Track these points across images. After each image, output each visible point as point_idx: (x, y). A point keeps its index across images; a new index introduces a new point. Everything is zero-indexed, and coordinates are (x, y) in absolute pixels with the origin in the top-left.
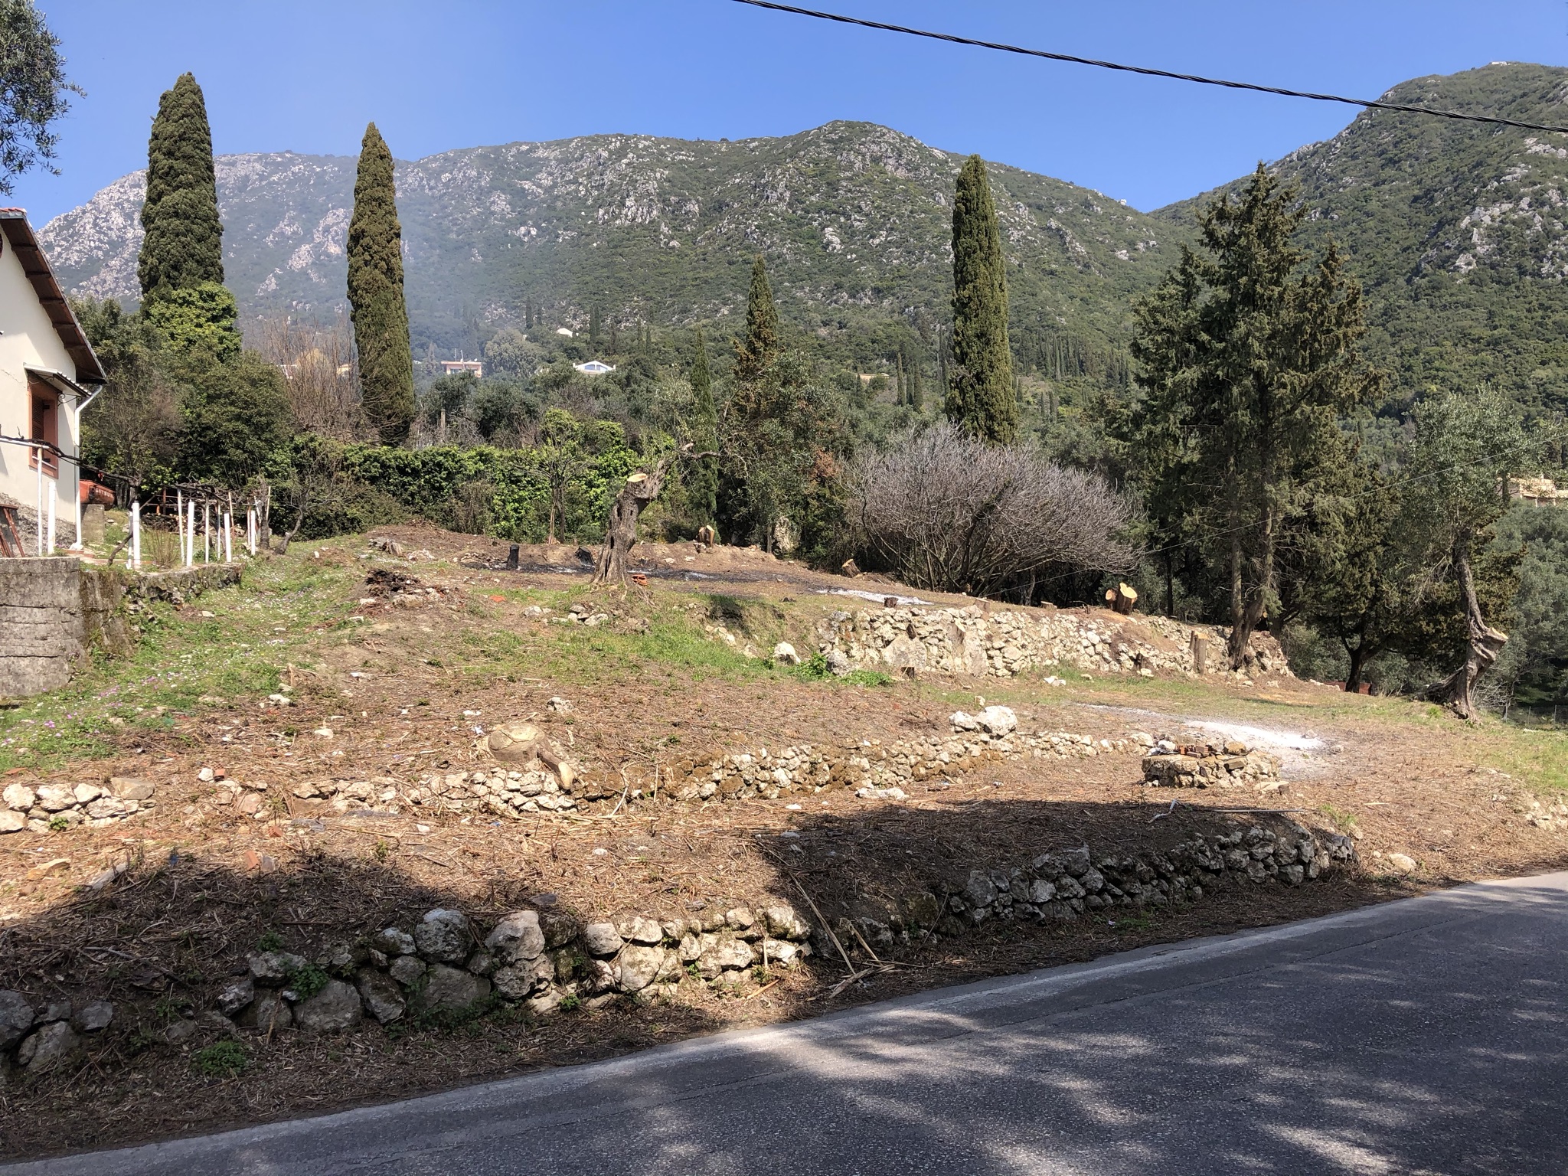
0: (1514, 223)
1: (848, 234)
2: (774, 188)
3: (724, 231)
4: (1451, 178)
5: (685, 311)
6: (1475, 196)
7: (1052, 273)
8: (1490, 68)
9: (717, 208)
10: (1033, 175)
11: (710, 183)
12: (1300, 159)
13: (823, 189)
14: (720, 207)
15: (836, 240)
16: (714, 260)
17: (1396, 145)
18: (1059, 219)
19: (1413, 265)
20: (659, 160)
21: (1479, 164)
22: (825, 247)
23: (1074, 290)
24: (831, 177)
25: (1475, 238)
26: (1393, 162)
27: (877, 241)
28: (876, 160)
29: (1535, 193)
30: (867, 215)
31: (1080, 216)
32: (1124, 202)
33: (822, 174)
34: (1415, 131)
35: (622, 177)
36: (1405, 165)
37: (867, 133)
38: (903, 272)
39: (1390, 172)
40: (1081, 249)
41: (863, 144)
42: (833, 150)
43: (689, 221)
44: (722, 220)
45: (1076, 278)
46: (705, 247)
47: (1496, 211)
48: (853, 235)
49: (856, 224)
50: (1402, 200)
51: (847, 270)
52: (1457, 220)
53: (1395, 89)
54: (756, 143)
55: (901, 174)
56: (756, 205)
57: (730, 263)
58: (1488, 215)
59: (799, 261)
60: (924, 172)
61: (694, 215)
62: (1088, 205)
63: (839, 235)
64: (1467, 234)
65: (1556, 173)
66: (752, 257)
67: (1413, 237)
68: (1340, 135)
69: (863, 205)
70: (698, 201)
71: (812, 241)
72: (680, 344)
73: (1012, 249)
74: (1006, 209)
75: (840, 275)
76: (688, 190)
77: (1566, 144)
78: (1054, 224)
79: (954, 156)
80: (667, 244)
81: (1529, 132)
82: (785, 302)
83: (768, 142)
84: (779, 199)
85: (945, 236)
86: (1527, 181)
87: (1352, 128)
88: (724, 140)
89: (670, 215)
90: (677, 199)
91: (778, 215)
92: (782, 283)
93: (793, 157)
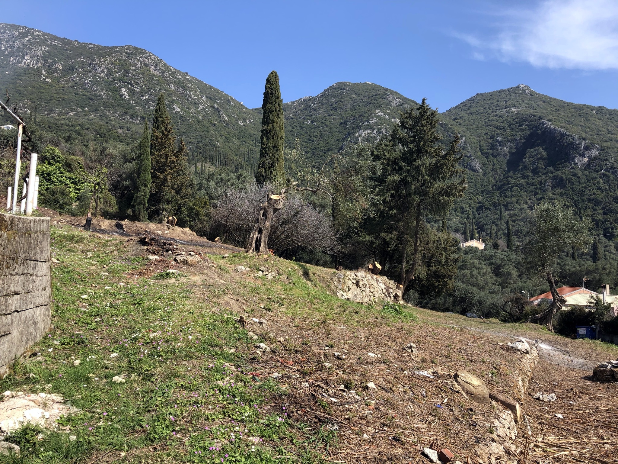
0: (371, 137)
1: (132, 92)
2: (100, 67)
3: (74, 80)
4: (352, 118)
5: (51, 110)
6: (361, 126)
7: (214, 125)
8: (366, 83)
10: (209, 85)
11: (68, 58)
12: (304, 101)
13: (122, 72)
14: (72, 69)
15: (126, 94)
16: (67, 91)
17: (336, 103)
18: (218, 105)
19: (340, 146)
20: (44, 42)
21: (361, 116)
22: (121, 96)
23: (223, 134)
24: (126, 68)
25: (360, 140)
26: (334, 109)
27: (144, 98)
28: (146, 65)
29: (378, 129)
30: (141, 87)
31: (226, 105)
32: (242, 103)
33: (122, 65)
34: (342, 100)
35: (24, 45)
36: (339, 110)
37: (143, 54)
39: (333, 112)
40: (226, 118)
41: (141, 57)
42: (128, 57)
43: (57, 72)
44: (73, 75)
45: (223, 128)
46: (64, 85)
47: (366, 132)
48: (134, 93)
49: (136, 89)
50: (337, 122)
51: (131, 107)
52: (354, 133)
53: (337, 84)
54: (92, 46)
55: (157, 73)
56: (90, 72)
57: (76, 94)
58: (364, 133)
59: (109, 99)
60: (166, 74)
61: (59, 70)
62: (229, 102)
63: (128, 92)
64: (357, 139)
65: (385, 123)
66: (86, 93)
67: (340, 136)
68: (318, 96)
69: (139, 82)
70: (62, 64)
71: (115, 92)
72: (51, 125)
73: (199, 112)
74: (198, 96)
75: (127, 109)
76: (57, 58)
77: (388, 114)
78: (216, 106)
79: (178, 71)
80: (44, 79)
81: (377, 108)
82: (100, 115)
83: (97, 46)
84: (102, 72)
85: (173, 102)
86: (376, 124)
87: (323, 94)
88: (76, 41)
89: (47, 67)
90: (51, 61)
91: (101, 79)
92: (100, 107)
93: (109, 56)
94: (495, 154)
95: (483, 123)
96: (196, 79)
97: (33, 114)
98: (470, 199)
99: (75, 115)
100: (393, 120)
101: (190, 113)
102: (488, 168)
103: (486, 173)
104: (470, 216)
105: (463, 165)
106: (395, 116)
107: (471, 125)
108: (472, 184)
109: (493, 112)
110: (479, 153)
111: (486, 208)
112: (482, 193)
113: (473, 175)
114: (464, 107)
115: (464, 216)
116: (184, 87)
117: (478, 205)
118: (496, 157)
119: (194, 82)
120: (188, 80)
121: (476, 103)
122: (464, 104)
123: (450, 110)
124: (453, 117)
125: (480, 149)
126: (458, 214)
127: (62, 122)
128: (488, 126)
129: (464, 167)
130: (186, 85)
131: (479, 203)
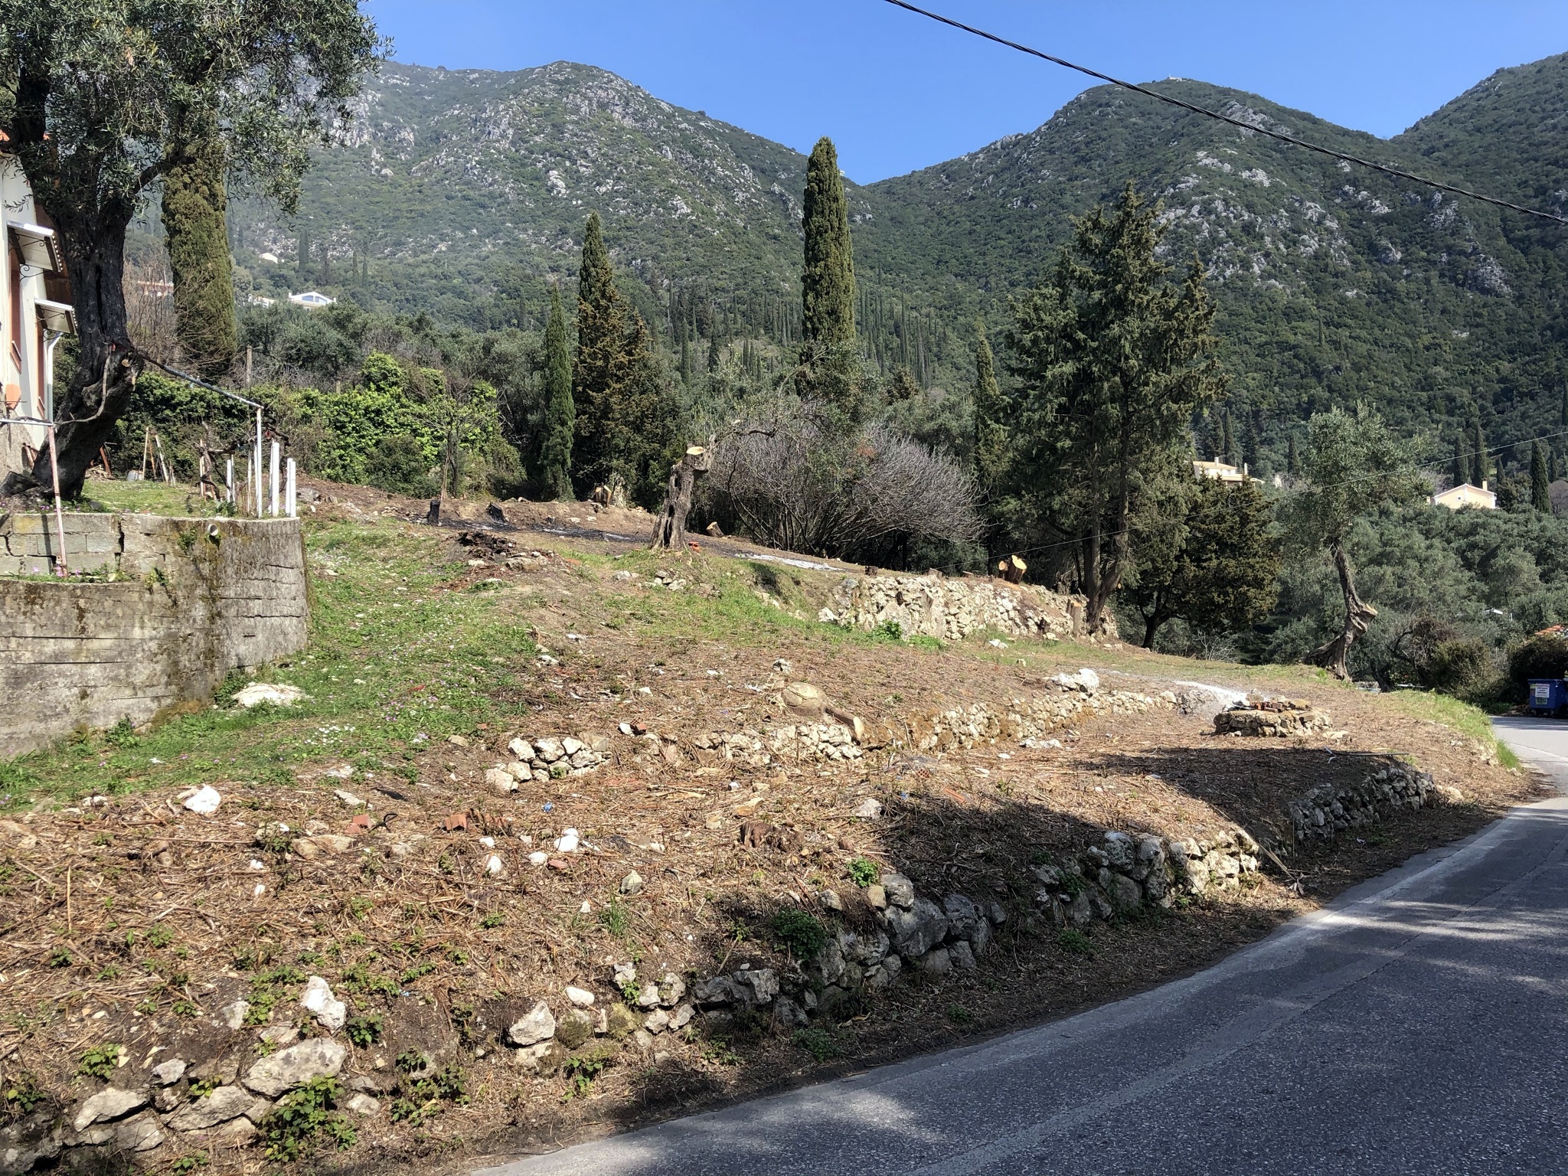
0: (1186, 227)
1: (574, 179)
2: (497, 124)
3: (441, 163)
5: (399, 244)
6: (1155, 200)
7: (775, 237)
8: (1168, 82)
9: (433, 139)
10: (757, 138)
11: (426, 112)
12: (1003, 148)
13: (548, 130)
14: (437, 138)
15: (561, 184)
16: (430, 193)
17: (1087, 144)
18: (781, 184)
21: (1157, 171)
22: (550, 191)
23: (796, 257)
24: (557, 120)
26: (1084, 160)
27: (603, 189)
28: (603, 106)
29: (1204, 202)
30: (593, 162)
31: (801, 183)
32: (843, 173)
33: (547, 114)
34: (1104, 134)
36: (1095, 164)
37: (594, 78)
38: (630, 223)
39: (1082, 169)
41: (590, 88)
42: (560, 91)
43: (403, 149)
44: (439, 152)
45: (798, 244)
46: (421, 178)
47: (1172, 215)
48: (579, 180)
49: (582, 169)
50: (1092, 196)
51: (572, 216)
53: (1087, 92)
54: (476, 75)
55: (628, 122)
56: (477, 139)
57: (448, 198)
58: (1166, 218)
59: (522, 202)
60: (653, 123)
61: (409, 143)
63: (564, 179)
65: (1222, 185)
66: (471, 193)
68: (1039, 130)
69: (589, 151)
70: (413, 130)
71: (536, 183)
72: (398, 279)
73: (737, 210)
74: (732, 170)
75: (565, 220)
76: (403, 116)
77: (1231, 160)
78: (777, 188)
79: (680, 110)
80: (378, 171)
81: (1200, 146)
82: (506, 244)
83: (489, 75)
84: (501, 135)
85: (672, 191)
86: (1198, 190)
87: (1050, 125)
88: (441, 68)
89: (382, 141)
90: (390, 125)
91: (500, 153)
92: (503, 223)
93: (516, 94)
94: (1550, 239)
95: (1515, 155)
96: (725, 125)
97: (360, 258)
98: (1473, 372)
99: (451, 249)
100: (1245, 174)
101: (712, 213)
102: (1527, 279)
103: (1521, 296)
104: (1474, 419)
105: (1453, 279)
106: (1252, 161)
107: (1477, 162)
108: (1479, 331)
109: (1543, 119)
110: (1502, 242)
111: (1522, 395)
112: (1511, 352)
113: (1485, 306)
114: (1457, 115)
115: (1455, 419)
116: (695, 151)
117: (1498, 387)
118: (1551, 246)
119: (720, 134)
120: (705, 131)
121: (1493, 97)
122: (1458, 104)
123: (1416, 127)
124: (1424, 147)
125: (1504, 229)
126: (1437, 416)
127: (423, 270)
128: (1527, 160)
129: (1457, 285)
130: (700, 145)
131: (1502, 380)
